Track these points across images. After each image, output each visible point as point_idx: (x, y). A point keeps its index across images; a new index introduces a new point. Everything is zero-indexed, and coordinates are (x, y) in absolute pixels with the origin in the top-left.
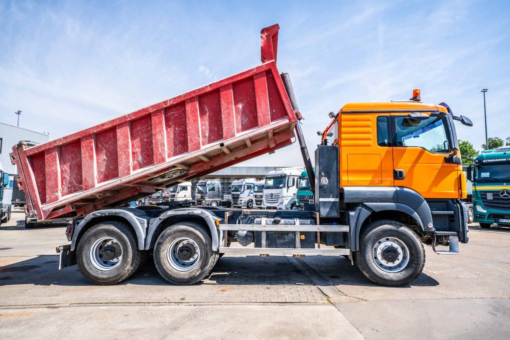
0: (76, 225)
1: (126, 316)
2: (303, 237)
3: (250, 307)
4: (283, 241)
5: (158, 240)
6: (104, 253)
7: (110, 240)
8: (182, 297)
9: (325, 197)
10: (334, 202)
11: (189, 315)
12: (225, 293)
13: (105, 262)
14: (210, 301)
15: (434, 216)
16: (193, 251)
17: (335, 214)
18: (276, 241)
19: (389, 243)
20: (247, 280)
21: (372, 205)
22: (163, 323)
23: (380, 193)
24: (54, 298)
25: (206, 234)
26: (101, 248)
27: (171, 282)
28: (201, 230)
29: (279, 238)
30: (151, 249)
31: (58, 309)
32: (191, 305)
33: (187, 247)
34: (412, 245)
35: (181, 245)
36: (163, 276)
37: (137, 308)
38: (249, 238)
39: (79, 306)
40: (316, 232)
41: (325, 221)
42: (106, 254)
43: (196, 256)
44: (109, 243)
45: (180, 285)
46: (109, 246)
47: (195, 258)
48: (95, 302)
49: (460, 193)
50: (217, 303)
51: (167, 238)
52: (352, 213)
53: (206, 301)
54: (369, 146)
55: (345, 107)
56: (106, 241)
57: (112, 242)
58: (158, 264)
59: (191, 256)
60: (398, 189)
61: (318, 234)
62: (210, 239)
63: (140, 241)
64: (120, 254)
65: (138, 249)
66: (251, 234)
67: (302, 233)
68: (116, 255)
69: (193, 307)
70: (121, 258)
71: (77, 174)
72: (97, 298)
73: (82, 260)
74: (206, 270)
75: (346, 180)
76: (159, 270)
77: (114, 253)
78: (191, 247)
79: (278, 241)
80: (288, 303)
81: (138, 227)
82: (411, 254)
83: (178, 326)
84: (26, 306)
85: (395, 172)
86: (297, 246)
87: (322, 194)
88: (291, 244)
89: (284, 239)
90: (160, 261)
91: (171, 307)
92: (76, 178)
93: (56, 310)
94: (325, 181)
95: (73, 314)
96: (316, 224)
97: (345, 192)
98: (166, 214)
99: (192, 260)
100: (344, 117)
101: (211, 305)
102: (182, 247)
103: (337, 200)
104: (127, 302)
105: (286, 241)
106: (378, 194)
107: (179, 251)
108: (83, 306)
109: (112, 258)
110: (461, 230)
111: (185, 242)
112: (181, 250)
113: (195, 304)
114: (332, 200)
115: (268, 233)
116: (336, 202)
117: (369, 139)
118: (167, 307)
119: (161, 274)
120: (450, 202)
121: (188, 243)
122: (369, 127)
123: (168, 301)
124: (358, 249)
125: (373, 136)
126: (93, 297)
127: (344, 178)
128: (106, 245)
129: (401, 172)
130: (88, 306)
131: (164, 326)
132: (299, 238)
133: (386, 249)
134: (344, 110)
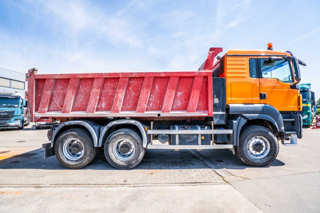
0: (53, 131)
1: (86, 196)
2: (203, 138)
3: (173, 187)
4: (190, 141)
5: (106, 141)
6: (72, 149)
7: (75, 140)
8: (124, 179)
9: (216, 112)
10: (222, 115)
11: (131, 195)
12: (153, 175)
13: (73, 154)
14: (144, 183)
15: (284, 122)
16: (130, 147)
17: (223, 122)
18: (185, 140)
19: (257, 140)
20: (165, 165)
21: (247, 116)
22: (114, 204)
23: (253, 108)
24: (41, 179)
25: (139, 136)
26: (70, 145)
27: (116, 167)
28: (135, 133)
29: (187, 138)
30: (103, 146)
31: (41, 188)
32: (132, 187)
33: (126, 145)
34: (272, 141)
35: (121, 144)
36: (111, 164)
37: (94, 189)
38: (166, 139)
39: (56, 187)
40: (211, 134)
41: (217, 127)
42: (74, 149)
43: (131, 150)
44: (75, 142)
45: (122, 169)
46: (75, 144)
47: (131, 152)
48: (66, 183)
49: (299, 108)
50: (149, 185)
51: (113, 139)
52: (235, 122)
53: (142, 182)
54: (245, 77)
55: (229, 52)
56: (73, 141)
57: (77, 142)
58: (107, 156)
59: (129, 150)
60: (263, 105)
61: (213, 136)
62: (141, 140)
63: (95, 141)
64: (83, 149)
65: (94, 147)
66: (168, 136)
67: (202, 135)
68: (80, 150)
69: (133, 188)
70: (83, 151)
71: (61, 100)
72: (68, 180)
73: (58, 153)
74: (139, 159)
75: (229, 100)
76: (108, 160)
77: (78, 149)
78: (128, 145)
79: (187, 141)
80: (198, 183)
81: (93, 132)
82: (271, 147)
83: (124, 207)
84: (22, 185)
85: (261, 95)
86: (199, 144)
87: (215, 109)
88: (195, 142)
89: (191, 139)
90: (109, 154)
91: (117, 188)
92: (60, 102)
93: (40, 189)
94: (216, 101)
95: (50, 194)
96: (211, 129)
97: (230, 107)
98: (111, 124)
99: (129, 153)
100: (228, 58)
101: (146, 186)
102: (123, 145)
103: (224, 113)
104: (87, 183)
105: (192, 140)
106: (251, 108)
107: (120, 147)
108: (58, 187)
109: (78, 152)
110: (299, 131)
111: (124, 141)
112: (122, 146)
113: (134, 185)
114: (221, 113)
115: (180, 135)
116: (224, 114)
117: (245, 73)
118: (115, 188)
119: (110, 163)
120: (292, 113)
121: (126, 142)
122: (244, 65)
123: (115, 183)
124: (238, 145)
125: (247, 71)
126: (65, 178)
127: (228, 99)
128: (73, 144)
129: (264, 95)
130: (61, 187)
131: (114, 206)
132: (200, 138)
133: (256, 144)
134: (228, 54)
